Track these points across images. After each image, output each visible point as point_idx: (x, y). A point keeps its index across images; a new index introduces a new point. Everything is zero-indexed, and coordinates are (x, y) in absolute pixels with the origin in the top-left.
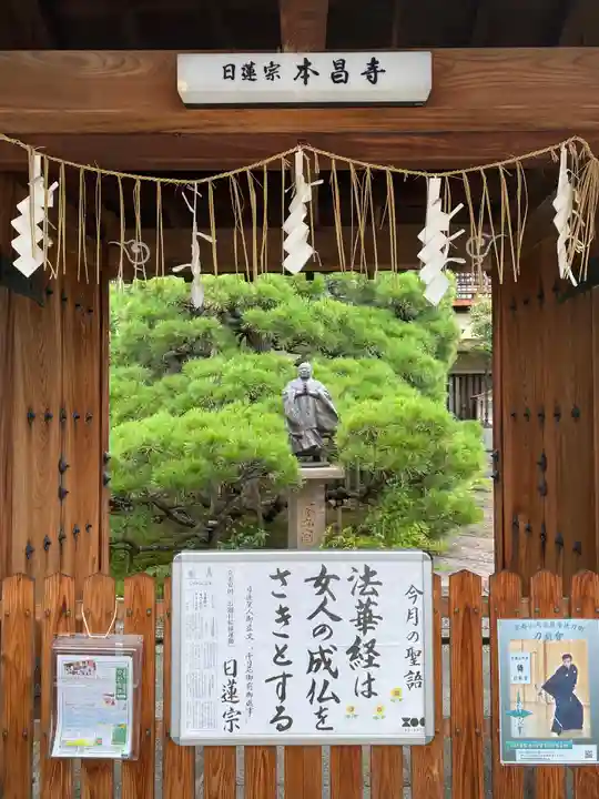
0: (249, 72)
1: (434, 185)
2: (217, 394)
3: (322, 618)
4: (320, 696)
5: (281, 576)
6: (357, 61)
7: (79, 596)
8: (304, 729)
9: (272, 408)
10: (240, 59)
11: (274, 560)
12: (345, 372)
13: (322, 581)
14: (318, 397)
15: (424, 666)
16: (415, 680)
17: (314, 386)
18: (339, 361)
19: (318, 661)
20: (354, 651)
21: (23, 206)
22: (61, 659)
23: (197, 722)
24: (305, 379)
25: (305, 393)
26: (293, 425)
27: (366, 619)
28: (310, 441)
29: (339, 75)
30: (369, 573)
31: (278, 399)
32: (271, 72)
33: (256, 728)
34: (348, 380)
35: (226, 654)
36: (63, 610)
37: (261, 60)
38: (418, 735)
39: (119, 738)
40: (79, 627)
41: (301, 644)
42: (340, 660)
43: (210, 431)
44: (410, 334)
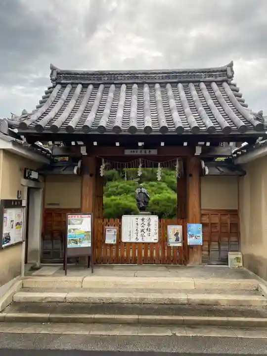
0: (134, 152)
1: (159, 164)
2: (117, 192)
3: (143, 225)
4: (142, 236)
5: (137, 219)
6: (148, 151)
7: (109, 221)
8: (140, 240)
9: (132, 196)
10: (133, 150)
11: (136, 216)
12: (153, 186)
13: (143, 220)
14: (144, 193)
15: (157, 231)
16: (156, 234)
17: (144, 190)
18: (151, 183)
19: (142, 231)
20: (147, 229)
21: (102, 166)
22: (107, 230)
23: (125, 239)
24: (141, 188)
25: (141, 192)
26: (138, 201)
27: (149, 225)
28: (142, 205)
29: (145, 152)
30: (149, 218)
31: (133, 193)
32: (137, 152)
33: (133, 240)
34: (153, 188)
35: (129, 229)
36: (107, 223)
37: (135, 150)
38: (156, 241)
39: (114, 241)
40: (109, 226)
41: (140, 228)
42: (145, 231)
43: (117, 201)
44: (173, 174)
